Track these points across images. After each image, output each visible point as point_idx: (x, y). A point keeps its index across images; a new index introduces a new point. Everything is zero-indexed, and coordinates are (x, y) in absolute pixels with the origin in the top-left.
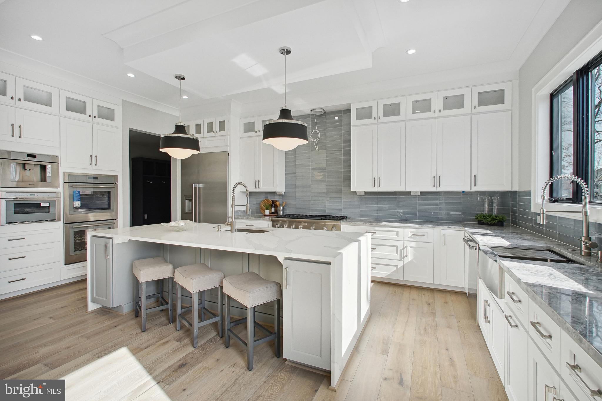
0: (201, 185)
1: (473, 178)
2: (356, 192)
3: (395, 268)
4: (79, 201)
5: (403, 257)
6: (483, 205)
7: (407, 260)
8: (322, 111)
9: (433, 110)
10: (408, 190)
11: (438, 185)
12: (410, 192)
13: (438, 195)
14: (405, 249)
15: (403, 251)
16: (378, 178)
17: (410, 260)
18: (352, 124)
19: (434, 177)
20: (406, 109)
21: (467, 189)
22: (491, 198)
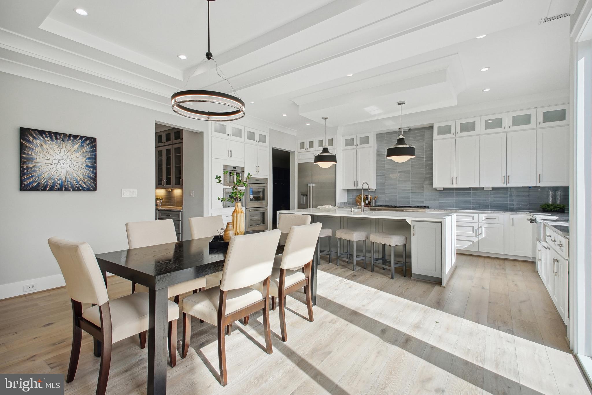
0: (314, 185)
1: (538, 177)
2: (436, 189)
3: (471, 243)
4: (252, 194)
5: (478, 234)
6: (548, 197)
7: (481, 237)
8: (408, 129)
9: (503, 126)
10: (481, 186)
11: (508, 182)
12: (483, 188)
13: (507, 190)
14: (480, 229)
15: (478, 230)
16: (456, 177)
17: (484, 237)
18: (434, 139)
19: (504, 176)
20: (480, 126)
21: (533, 185)
22: (555, 192)
